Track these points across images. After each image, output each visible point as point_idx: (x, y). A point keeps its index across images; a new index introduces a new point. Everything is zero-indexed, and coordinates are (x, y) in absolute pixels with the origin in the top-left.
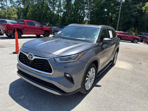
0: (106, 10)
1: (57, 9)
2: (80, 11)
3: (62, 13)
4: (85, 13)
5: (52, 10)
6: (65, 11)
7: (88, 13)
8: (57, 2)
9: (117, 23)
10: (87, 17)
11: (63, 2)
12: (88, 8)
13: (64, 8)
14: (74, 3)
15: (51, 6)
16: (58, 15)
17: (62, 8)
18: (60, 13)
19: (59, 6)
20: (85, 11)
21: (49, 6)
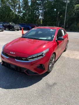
0: (55, 10)
1: (17, 10)
2: (36, 11)
3: (22, 14)
4: (40, 13)
5: (13, 11)
6: (24, 12)
7: (42, 13)
8: (17, 5)
9: (64, 19)
10: (42, 16)
11: (22, 5)
12: (42, 9)
13: (23, 10)
14: (31, 5)
15: (13, 8)
16: (19, 15)
17: (21, 9)
18: (21, 14)
19: (19, 8)
20: (40, 11)
21: (11, 9)
